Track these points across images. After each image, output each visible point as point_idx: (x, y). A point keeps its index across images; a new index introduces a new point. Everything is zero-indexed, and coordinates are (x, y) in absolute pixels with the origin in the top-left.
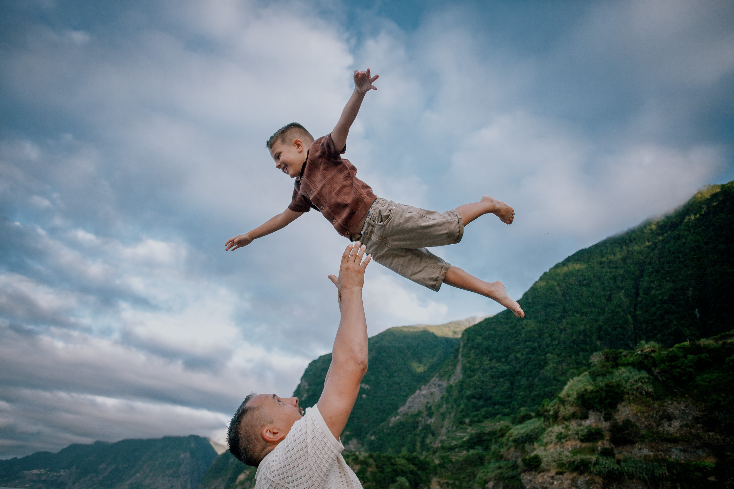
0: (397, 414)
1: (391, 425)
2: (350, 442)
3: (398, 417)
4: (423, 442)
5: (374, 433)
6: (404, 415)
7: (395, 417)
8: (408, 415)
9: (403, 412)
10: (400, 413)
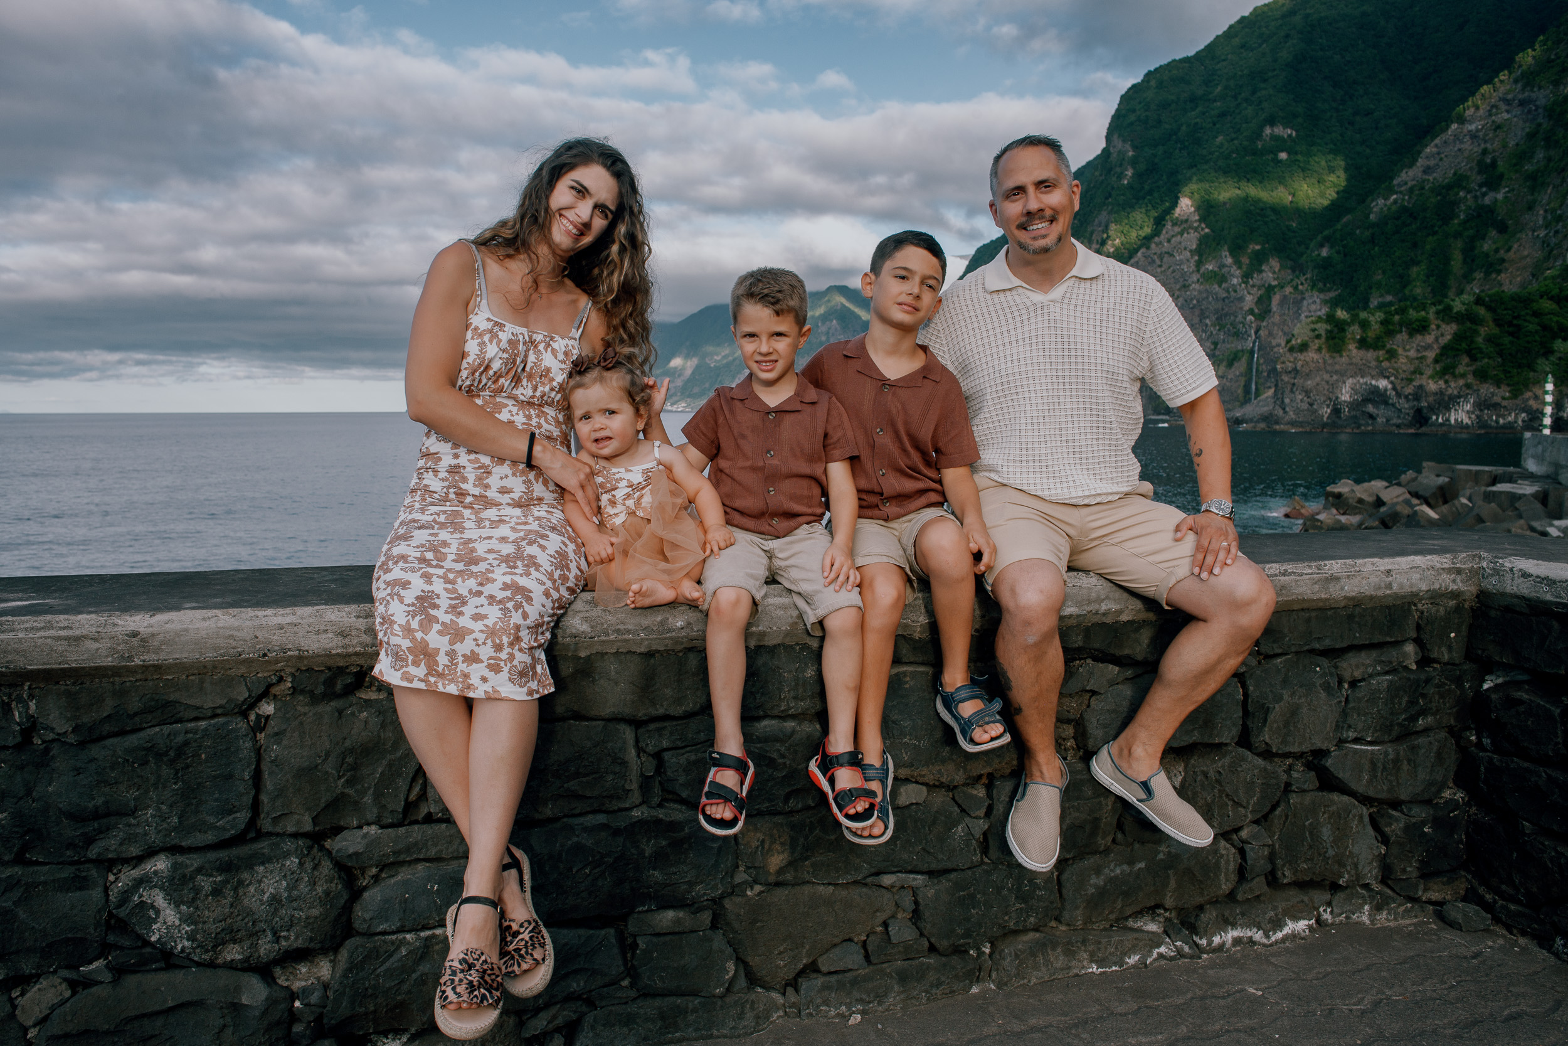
4: (1469, 252)
7: (1386, 197)
8: (1423, 188)
9: (1410, 184)
10: (1399, 185)
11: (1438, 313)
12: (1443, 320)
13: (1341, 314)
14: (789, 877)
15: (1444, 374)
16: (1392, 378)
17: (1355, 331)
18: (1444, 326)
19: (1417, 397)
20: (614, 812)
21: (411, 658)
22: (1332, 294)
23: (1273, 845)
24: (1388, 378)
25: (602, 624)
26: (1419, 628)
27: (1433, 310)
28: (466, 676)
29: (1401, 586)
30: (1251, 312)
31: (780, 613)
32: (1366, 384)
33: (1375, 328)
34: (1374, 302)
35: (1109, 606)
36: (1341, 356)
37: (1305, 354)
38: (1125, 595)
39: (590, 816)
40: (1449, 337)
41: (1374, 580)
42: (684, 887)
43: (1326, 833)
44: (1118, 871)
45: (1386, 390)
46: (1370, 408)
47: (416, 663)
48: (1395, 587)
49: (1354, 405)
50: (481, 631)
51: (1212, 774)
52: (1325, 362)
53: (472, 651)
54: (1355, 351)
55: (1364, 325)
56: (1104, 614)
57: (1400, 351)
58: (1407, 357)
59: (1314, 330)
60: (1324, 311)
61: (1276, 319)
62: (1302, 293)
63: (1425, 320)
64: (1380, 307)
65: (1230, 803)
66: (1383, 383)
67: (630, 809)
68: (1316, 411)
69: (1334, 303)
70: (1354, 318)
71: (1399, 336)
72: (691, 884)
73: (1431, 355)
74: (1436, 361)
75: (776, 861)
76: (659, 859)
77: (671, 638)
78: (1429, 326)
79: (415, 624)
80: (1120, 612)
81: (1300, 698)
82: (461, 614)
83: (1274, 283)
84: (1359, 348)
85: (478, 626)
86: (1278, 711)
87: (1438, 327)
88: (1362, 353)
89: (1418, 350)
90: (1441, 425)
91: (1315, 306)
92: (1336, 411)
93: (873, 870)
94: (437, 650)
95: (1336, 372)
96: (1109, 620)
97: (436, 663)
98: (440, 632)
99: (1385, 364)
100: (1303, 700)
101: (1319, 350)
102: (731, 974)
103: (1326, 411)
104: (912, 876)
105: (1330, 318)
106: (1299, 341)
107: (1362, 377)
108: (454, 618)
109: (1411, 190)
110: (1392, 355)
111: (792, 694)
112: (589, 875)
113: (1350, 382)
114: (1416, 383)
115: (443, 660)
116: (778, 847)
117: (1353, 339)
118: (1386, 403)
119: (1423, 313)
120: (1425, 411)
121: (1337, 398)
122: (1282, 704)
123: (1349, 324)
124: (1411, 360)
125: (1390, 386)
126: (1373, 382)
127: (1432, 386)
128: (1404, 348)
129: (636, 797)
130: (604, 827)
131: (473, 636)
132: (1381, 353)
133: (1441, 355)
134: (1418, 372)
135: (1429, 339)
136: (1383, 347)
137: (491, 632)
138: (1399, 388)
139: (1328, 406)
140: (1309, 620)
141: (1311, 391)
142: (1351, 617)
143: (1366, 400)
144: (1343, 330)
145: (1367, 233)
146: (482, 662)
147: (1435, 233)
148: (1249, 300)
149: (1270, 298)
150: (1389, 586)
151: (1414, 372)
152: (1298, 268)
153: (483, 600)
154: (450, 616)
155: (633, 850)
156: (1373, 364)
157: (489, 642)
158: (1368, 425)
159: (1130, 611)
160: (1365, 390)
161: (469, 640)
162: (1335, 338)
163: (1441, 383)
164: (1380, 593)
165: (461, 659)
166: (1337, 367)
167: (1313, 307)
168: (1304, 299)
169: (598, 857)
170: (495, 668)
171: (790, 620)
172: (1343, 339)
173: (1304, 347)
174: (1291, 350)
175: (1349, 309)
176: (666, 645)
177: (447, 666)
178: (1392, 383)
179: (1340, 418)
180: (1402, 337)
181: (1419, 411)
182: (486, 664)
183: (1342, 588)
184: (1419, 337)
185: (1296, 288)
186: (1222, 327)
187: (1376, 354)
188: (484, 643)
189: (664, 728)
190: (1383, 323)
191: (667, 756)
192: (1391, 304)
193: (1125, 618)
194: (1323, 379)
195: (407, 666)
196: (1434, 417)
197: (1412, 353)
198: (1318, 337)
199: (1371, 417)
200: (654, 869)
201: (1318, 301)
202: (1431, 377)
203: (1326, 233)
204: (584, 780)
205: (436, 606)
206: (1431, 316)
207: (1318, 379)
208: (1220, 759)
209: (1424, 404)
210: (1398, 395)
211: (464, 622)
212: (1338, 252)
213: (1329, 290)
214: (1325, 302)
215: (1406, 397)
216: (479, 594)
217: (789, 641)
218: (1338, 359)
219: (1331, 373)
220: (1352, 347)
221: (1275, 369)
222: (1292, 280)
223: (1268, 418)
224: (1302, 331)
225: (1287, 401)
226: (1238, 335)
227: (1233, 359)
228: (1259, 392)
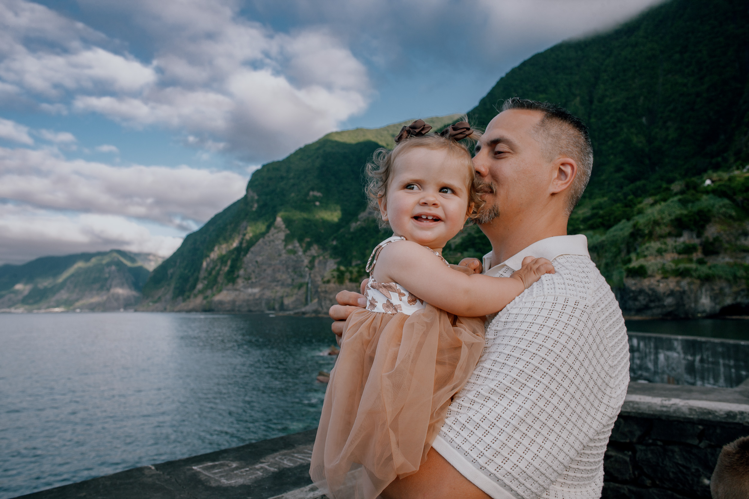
0: (357, 220)
1: (352, 230)
2: (312, 248)
3: (359, 223)
5: (335, 238)
6: (364, 221)
7: (356, 222)
8: (369, 220)
9: (364, 218)
10: (360, 218)
13: (342, 268)
17: (347, 275)
22: (338, 260)
30: (307, 266)
33: (355, 274)
34: (354, 263)
55: (351, 273)
59: (332, 275)
60: (335, 267)
61: (317, 269)
62: (326, 259)
64: (357, 265)
69: (339, 264)
70: (347, 270)
83: (316, 255)
91: (332, 265)
101: (335, 283)
105: (338, 270)
145: (350, 237)
147: (374, 237)
148: (306, 262)
149: (314, 261)
152: (324, 249)
162: (340, 278)
168: (327, 261)
172: (343, 278)
173: (328, 282)
174: (324, 282)
175: (345, 266)
185: (324, 257)
186: (295, 273)
190: (359, 272)
192: (360, 264)
198: (334, 277)
201: (333, 262)
203: (335, 234)
212: (339, 243)
213: (337, 258)
214: (336, 263)
221: (317, 292)
222: (323, 254)
223: (316, 312)
224: (327, 275)
225: (323, 304)
226: (302, 276)
227: (300, 286)
228: (311, 301)
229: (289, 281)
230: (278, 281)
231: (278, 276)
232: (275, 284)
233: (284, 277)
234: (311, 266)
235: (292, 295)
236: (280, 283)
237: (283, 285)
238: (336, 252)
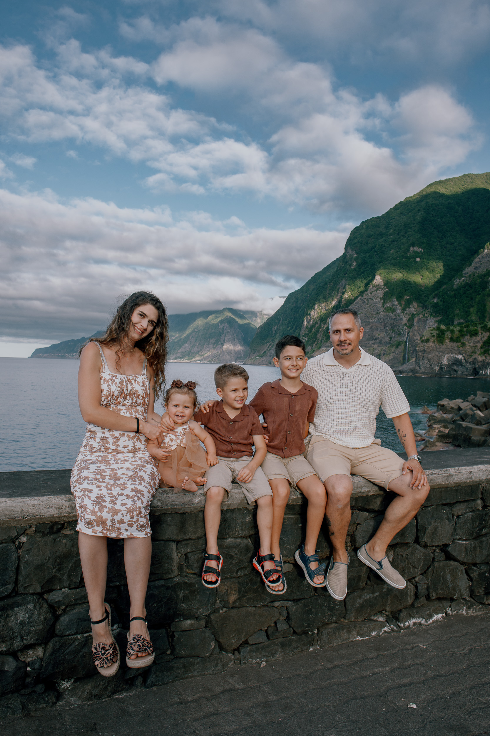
8: (474, 275)
9: (469, 273)
10: (465, 274)
11: (482, 327)
12: (484, 331)
13: (443, 327)
14: (237, 604)
15: (485, 353)
16: (464, 355)
17: (448, 334)
18: (484, 333)
19: (474, 363)
20: (167, 579)
21: (95, 523)
22: (439, 318)
23: (428, 583)
24: (462, 354)
25: (166, 502)
26: (482, 493)
27: (480, 326)
28: (119, 529)
29: (476, 478)
30: (405, 325)
31: (237, 496)
32: (453, 357)
33: (457, 333)
34: (456, 322)
35: (365, 490)
36: (443, 345)
37: (428, 343)
38: (371, 485)
39: (157, 582)
40: (486, 338)
41: (465, 476)
42: (195, 610)
43: (449, 578)
44: (368, 597)
45: (461, 360)
46: (455, 367)
47: (98, 525)
48: (473, 478)
49: (449, 366)
50: (125, 510)
51: (404, 556)
52: (436, 347)
53: (121, 519)
54: (448, 343)
55: (452, 332)
56: (363, 493)
57: (467, 343)
58: (470, 346)
59: (431, 334)
60: (435, 326)
61: (416, 328)
62: (426, 317)
63: (476, 330)
64: (459, 324)
65: (411, 567)
66: (460, 357)
67: (174, 578)
68: (432, 368)
69: (440, 322)
70: (448, 329)
71: (466, 337)
72: (198, 609)
73: (479, 345)
74: (481, 348)
75: (233, 598)
76: (185, 599)
77: (193, 507)
78: (478, 333)
79: (97, 509)
80: (369, 491)
81: (438, 523)
82: (116, 504)
83: (415, 312)
84: (450, 342)
85: (123, 508)
86: (429, 529)
87: (482, 333)
88: (451, 343)
89: (474, 343)
90: (484, 375)
91: (432, 323)
92: (441, 368)
93: (271, 600)
94: (107, 520)
95: (441, 352)
96: (365, 495)
97: (106, 525)
98: (108, 512)
99: (461, 349)
100: (439, 524)
101: (434, 342)
102: (213, 647)
103: (437, 368)
104: (286, 602)
105: (438, 329)
106: (425, 338)
107: (452, 354)
108: (113, 506)
109: (470, 276)
110: (463, 345)
111: (240, 528)
112: (156, 607)
113: (447, 356)
114: (473, 357)
115: (109, 523)
116: (233, 592)
117: (448, 338)
118: (462, 365)
119: (476, 328)
120: (477, 369)
121: (441, 363)
122: (431, 526)
123: (446, 331)
124: (471, 347)
125: (463, 358)
126: (456, 356)
127: (480, 358)
128: (468, 342)
129: (176, 573)
130: (163, 586)
131: (122, 513)
132: (459, 344)
133: (483, 345)
134: (474, 352)
135: (478, 338)
136: (460, 341)
137: (129, 511)
138: (466, 359)
139: (438, 366)
140: (441, 492)
141: (431, 359)
142: (457, 490)
143: (453, 364)
144: (443, 334)
145: (453, 293)
146: (125, 523)
147: (480, 294)
148: (405, 320)
149: (413, 319)
150: (471, 478)
151: (473, 352)
152: (425, 307)
153: (124, 497)
154: (111, 505)
155: (175, 596)
156: (456, 348)
157: (128, 514)
158: (455, 375)
159: (372, 491)
160: (453, 359)
161: (120, 514)
162: (440, 337)
163: (484, 357)
164: (468, 481)
165: (116, 522)
166: (441, 349)
167: (431, 323)
168: (427, 320)
169: (160, 599)
170: (131, 525)
171: (241, 499)
172: (443, 338)
173: (427, 341)
174: (422, 342)
175: (446, 325)
176: (191, 510)
177: (111, 526)
178: (464, 356)
179: (443, 371)
180: (467, 337)
181: (475, 369)
182: (127, 524)
183: (454, 479)
184: (474, 338)
185: (424, 315)
186: (393, 331)
187: (457, 344)
188: (126, 515)
189: (188, 544)
190: (460, 331)
191: (189, 555)
192: (462, 323)
193: (371, 494)
194: (435, 355)
195: (94, 526)
196: (481, 372)
197: (472, 344)
198: (434, 336)
199: (455, 371)
200: (183, 603)
201: (433, 321)
202: (480, 355)
203: (436, 292)
204: (156, 566)
205: (105, 501)
206: (479, 329)
207: (433, 354)
208: (407, 549)
209: (477, 366)
210: (466, 362)
211: (118, 507)
212: (441, 301)
213: (438, 317)
214: (436, 321)
215: (470, 363)
216: (122, 494)
217: (240, 507)
218: (441, 346)
219: (439, 352)
220: (447, 340)
221: (416, 350)
222: (422, 312)
223: (413, 371)
224: (426, 334)
225: (421, 363)
226: (399, 334)
227: (398, 345)
228: (409, 360)
229: (387, 339)
230: (376, 339)
231: (376, 334)
232: (373, 341)
233: (382, 335)
234: (410, 325)
235: (390, 354)
236: (377, 341)
237: (380, 343)
238: (436, 310)
